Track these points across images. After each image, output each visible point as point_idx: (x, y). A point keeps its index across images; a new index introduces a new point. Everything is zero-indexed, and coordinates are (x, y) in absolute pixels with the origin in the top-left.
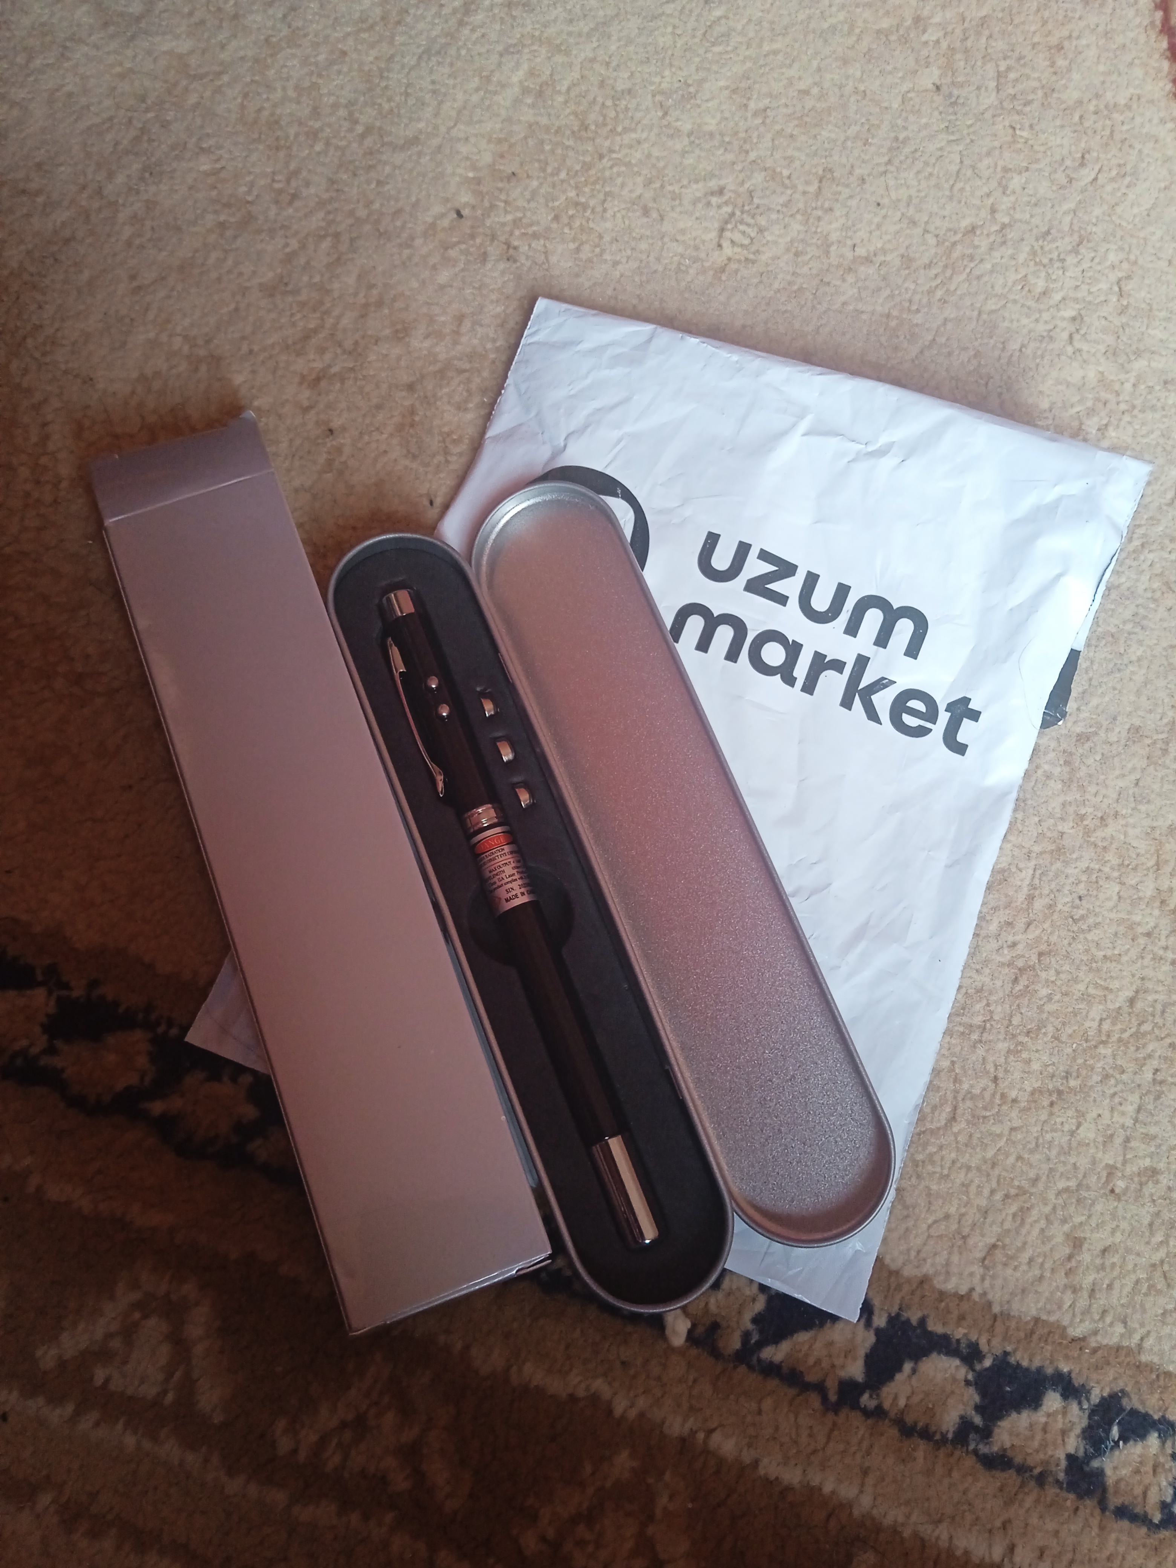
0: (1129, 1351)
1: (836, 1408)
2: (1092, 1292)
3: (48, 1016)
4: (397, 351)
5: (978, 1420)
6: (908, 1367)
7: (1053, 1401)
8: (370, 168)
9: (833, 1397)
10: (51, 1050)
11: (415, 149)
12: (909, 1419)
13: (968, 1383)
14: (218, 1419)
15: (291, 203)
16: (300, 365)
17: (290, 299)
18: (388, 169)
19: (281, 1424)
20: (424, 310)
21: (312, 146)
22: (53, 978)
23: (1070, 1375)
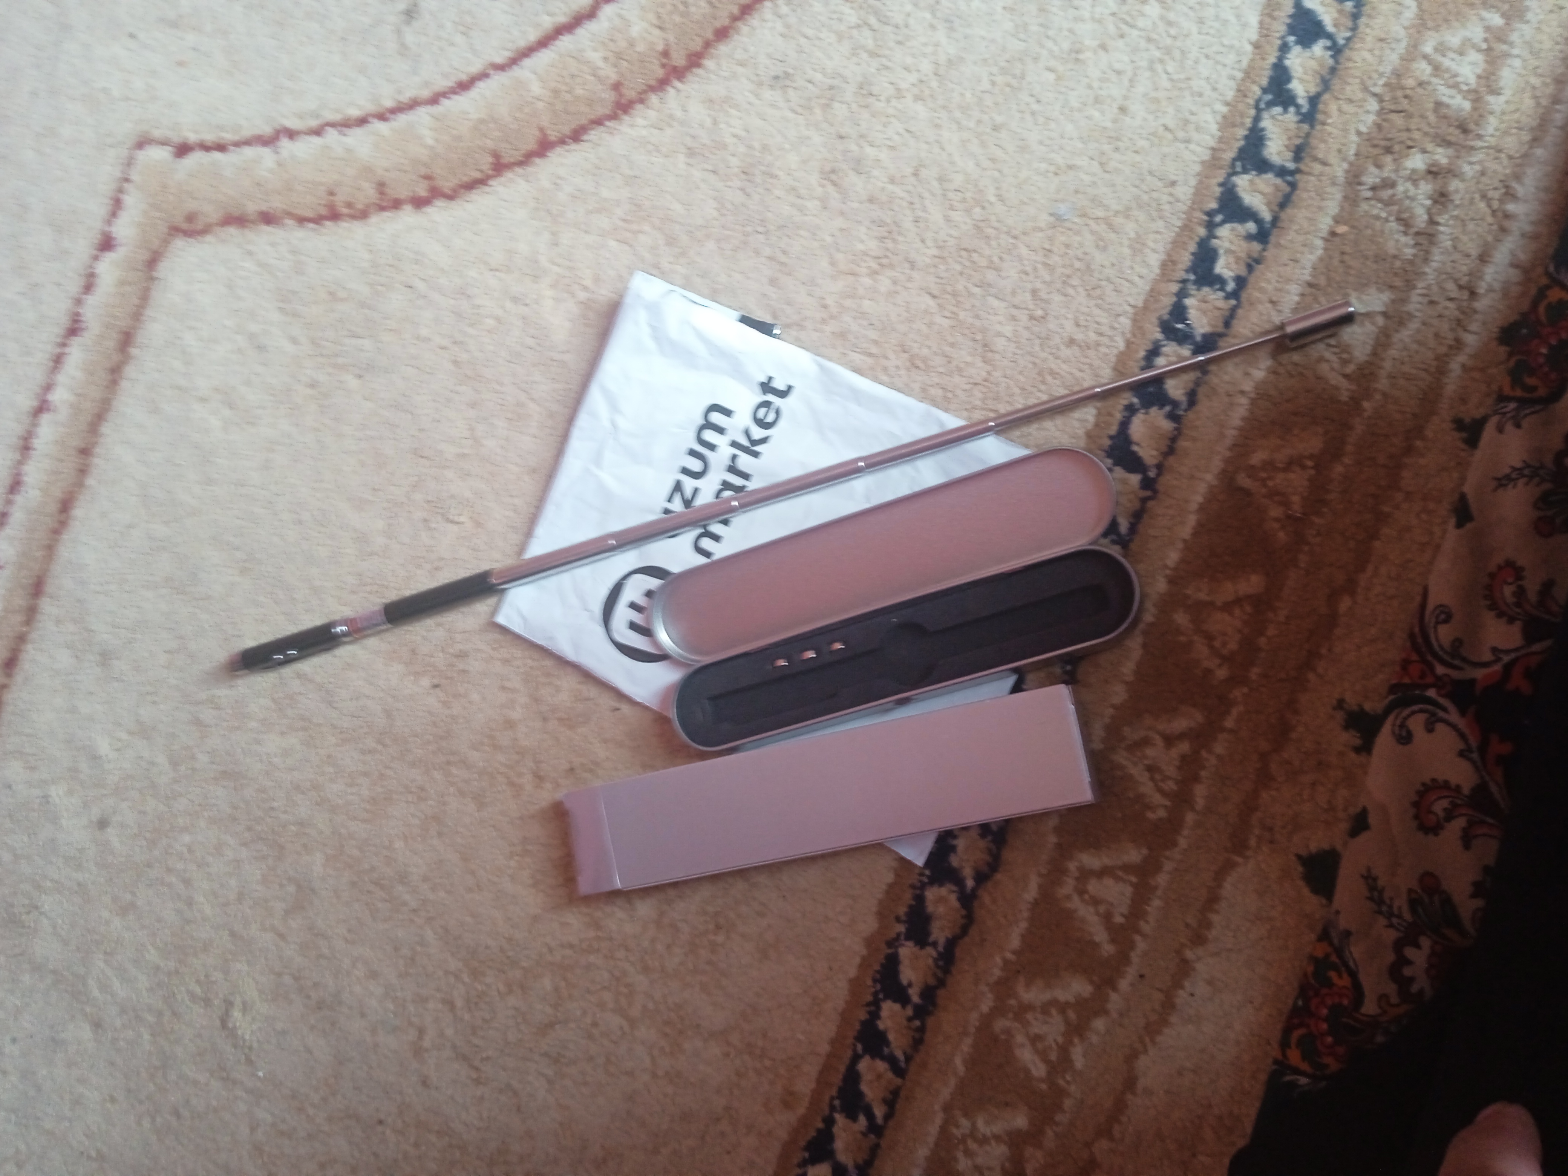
0: (1135, 314)
1: (1155, 492)
2: (1101, 334)
3: (915, 945)
4: (522, 728)
5: (1168, 408)
6: (1135, 448)
8: (405, 741)
9: (1148, 493)
10: (935, 944)
11: (394, 712)
12: (1164, 449)
13: (1146, 413)
14: (1145, 851)
15: (426, 792)
17: (487, 793)
18: (407, 730)
19: (1150, 815)
20: (497, 710)
21: (390, 777)
22: (893, 943)
23: (1147, 351)
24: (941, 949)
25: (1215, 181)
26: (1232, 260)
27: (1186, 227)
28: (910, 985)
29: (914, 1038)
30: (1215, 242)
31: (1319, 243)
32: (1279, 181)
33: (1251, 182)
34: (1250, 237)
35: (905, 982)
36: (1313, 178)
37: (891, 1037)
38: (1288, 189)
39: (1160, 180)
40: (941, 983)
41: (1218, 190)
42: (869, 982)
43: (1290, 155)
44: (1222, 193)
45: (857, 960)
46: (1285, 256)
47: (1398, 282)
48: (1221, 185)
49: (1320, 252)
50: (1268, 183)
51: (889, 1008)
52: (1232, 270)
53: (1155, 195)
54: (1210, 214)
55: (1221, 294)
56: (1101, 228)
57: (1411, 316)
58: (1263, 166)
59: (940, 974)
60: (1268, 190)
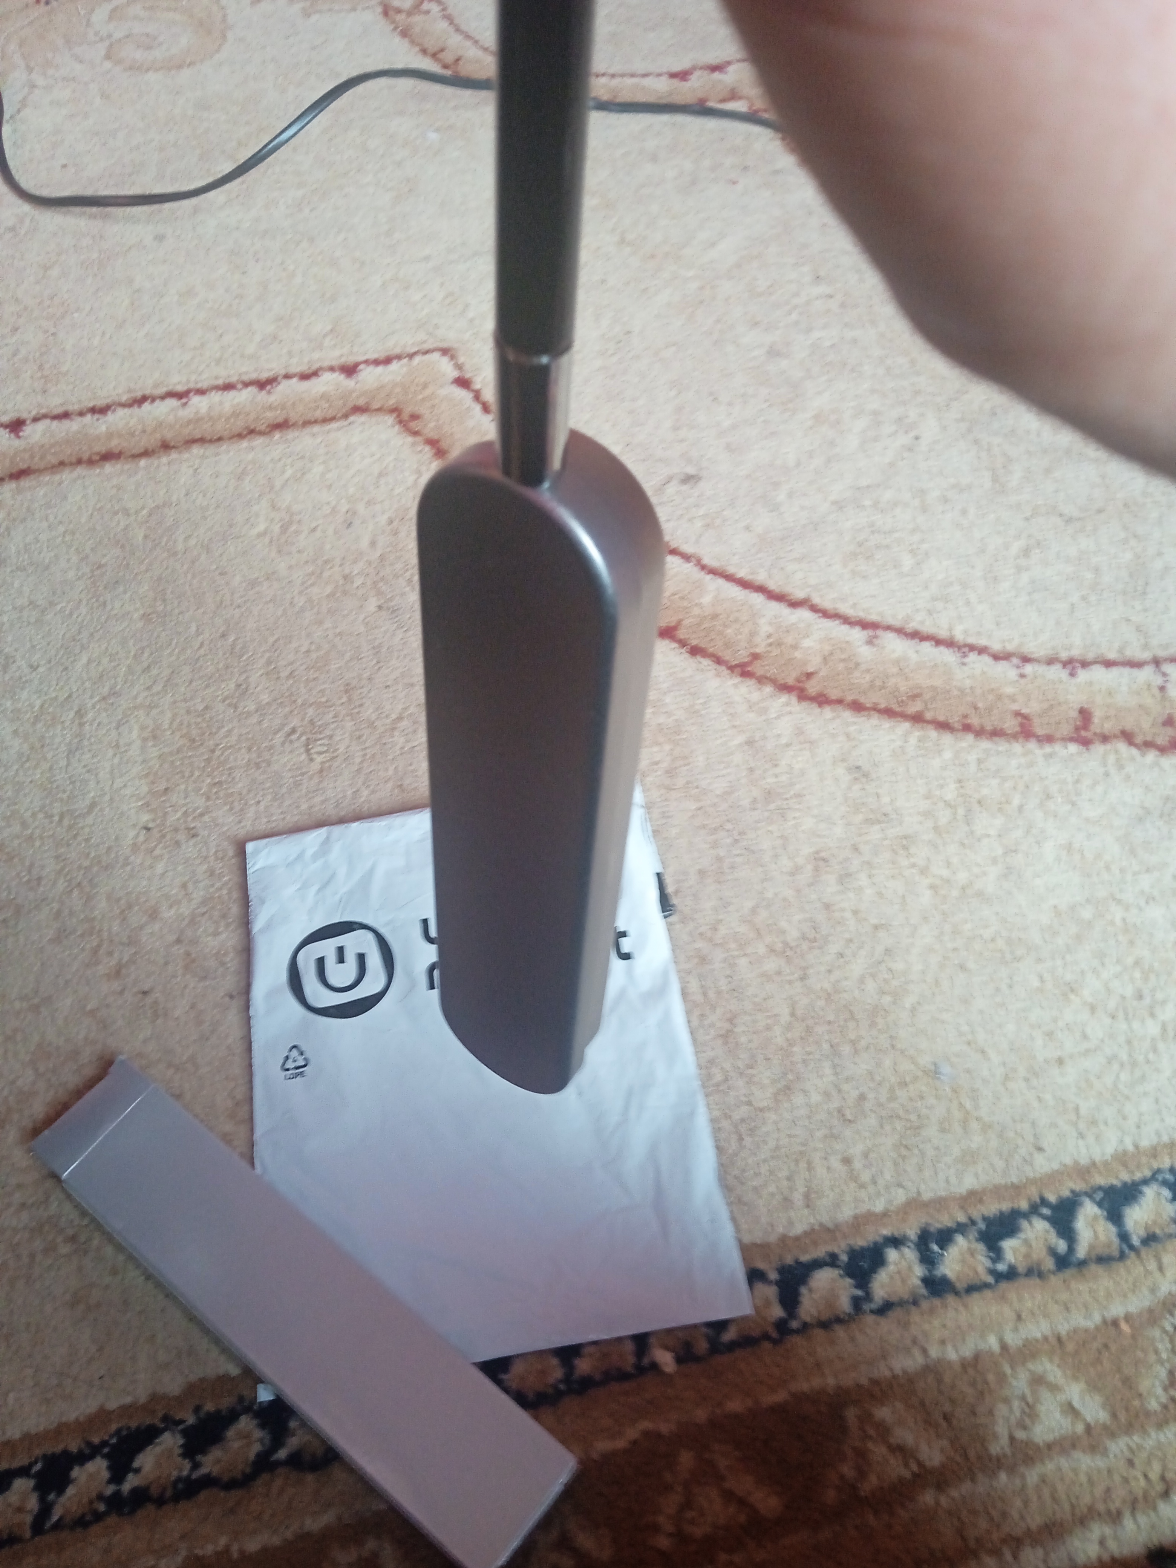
0: (914, 1200)
1: (781, 1341)
2: (874, 1182)
3: (182, 1446)
4: (157, 927)
5: (859, 1293)
7: (892, 1255)
8: (75, 836)
9: (775, 1335)
10: (196, 1466)
11: (96, 810)
12: (824, 1318)
13: (841, 1277)
15: (39, 884)
16: (101, 969)
17: (73, 937)
18: (87, 830)
20: (159, 894)
21: (33, 846)
22: (169, 1422)
23: (893, 1234)
24: (194, 1476)
25: (1072, 1185)
26: (1023, 1250)
27: (1017, 1189)
28: (137, 1471)
29: (83, 1516)
30: (1024, 1224)
31: (1097, 1318)
32: (1116, 1240)
33: (1095, 1218)
34: (1052, 1252)
35: (136, 1464)
36: (1142, 1268)
37: (70, 1491)
38: (1116, 1254)
39: (1035, 1135)
40: (160, 1502)
41: (1066, 1193)
42: (114, 1427)
43: (1142, 1233)
44: (1068, 1199)
45: (128, 1400)
46: (1064, 1296)
47: (1123, 1417)
48: (1073, 1191)
49: (1090, 1324)
50: (1107, 1232)
51: (98, 1467)
52: (1015, 1259)
53: (1020, 1142)
54: (1044, 1202)
55: (988, 1263)
56: (957, 1115)
57: (1105, 1452)
58: (1115, 1217)
59: (169, 1493)
60: (1102, 1237)
